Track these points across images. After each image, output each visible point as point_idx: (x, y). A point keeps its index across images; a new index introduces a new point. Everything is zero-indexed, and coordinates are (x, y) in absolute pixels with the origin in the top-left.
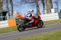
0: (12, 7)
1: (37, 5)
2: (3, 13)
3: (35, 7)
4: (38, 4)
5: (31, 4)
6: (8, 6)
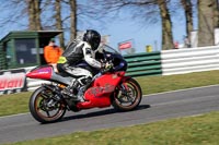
0: (75, 15)
1: (164, 15)
3: (155, 21)
4: (167, 10)
6: (59, 14)
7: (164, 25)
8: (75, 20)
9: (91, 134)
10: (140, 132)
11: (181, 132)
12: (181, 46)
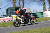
0: (23, 4)
1: (44, 3)
2: (16, 9)
3: (42, 5)
4: (44, 2)
5: (39, 2)
6: (20, 3)
7: (44, 6)
8: (23, 5)
9: (27, 31)
10: (38, 30)
11: (48, 30)
12: (48, 11)
